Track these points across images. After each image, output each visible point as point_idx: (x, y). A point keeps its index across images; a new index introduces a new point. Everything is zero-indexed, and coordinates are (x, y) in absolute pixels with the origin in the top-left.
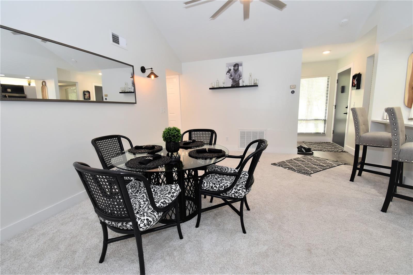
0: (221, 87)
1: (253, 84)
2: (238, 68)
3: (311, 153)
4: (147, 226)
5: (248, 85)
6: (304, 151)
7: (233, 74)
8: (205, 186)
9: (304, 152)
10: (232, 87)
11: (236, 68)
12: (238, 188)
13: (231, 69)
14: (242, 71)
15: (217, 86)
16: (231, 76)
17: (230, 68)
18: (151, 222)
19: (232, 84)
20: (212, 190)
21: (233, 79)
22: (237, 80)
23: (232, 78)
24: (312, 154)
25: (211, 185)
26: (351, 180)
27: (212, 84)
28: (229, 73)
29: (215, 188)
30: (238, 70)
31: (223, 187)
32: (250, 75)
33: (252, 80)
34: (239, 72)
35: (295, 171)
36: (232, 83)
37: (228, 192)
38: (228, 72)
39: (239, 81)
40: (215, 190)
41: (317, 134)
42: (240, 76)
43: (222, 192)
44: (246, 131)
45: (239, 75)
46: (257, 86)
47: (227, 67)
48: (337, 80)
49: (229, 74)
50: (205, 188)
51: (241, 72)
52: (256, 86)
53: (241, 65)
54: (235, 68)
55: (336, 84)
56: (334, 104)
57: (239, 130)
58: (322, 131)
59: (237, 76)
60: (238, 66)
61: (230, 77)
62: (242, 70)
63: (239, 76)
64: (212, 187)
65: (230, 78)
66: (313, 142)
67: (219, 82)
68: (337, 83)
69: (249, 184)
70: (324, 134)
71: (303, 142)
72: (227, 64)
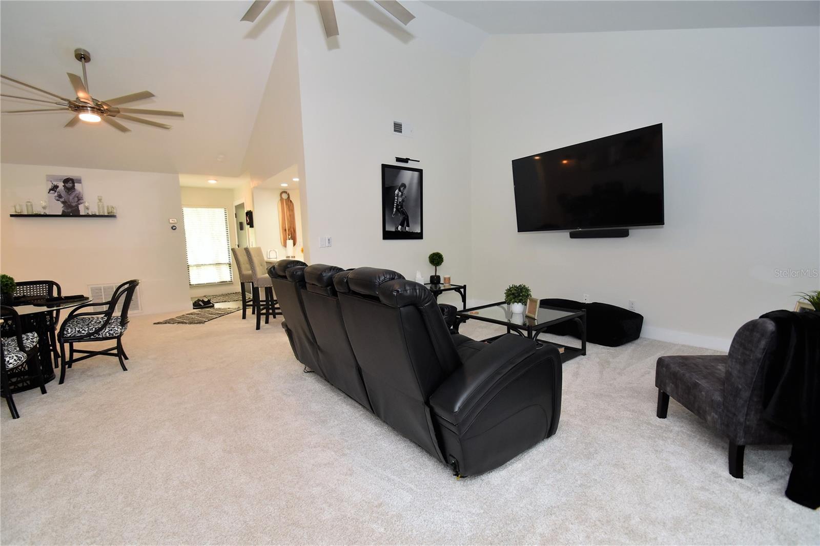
0: (39, 213)
1: (106, 214)
2: (74, 186)
3: (211, 305)
4: (18, 361)
5: (97, 214)
6: (203, 304)
7: (63, 193)
8: (69, 332)
9: (201, 306)
10: (64, 215)
11: (69, 185)
12: (113, 326)
13: (58, 186)
14: (81, 191)
15: (27, 211)
16: (60, 196)
17: (55, 183)
18: (21, 358)
19: (63, 211)
20: (79, 335)
21: (63, 202)
22: (74, 204)
23: (62, 200)
24: (213, 306)
25: (77, 329)
26: (243, 318)
27: (15, 207)
28: (55, 191)
29: (83, 332)
30: (74, 189)
31: (94, 329)
32: (100, 200)
33: (103, 207)
34: (76, 192)
35: (186, 323)
36: (63, 209)
37: (100, 333)
38: (51, 190)
39: (77, 206)
40: (84, 334)
41: (223, 283)
42: (79, 199)
43: (93, 334)
44: (102, 286)
45: (77, 197)
46: (114, 216)
47: (47, 180)
48: (236, 214)
49: (55, 193)
50: (69, 335)
51: (80, 193)
52: (111, 216)
53: (79, 181)
54: (67, 185)
55: (235, 219)
56: (237, 244)
57: (88, 285)
58: (228, 279)
59: (73, 198)
60: (73, 183)
61: (57, 198)
62: (82, 189)
63: (76, 199)
64: (79, 332)
65: (58, 200)
66: (217, 294)
67: (32, 205)
68: (236, 217)
69: (124, 321)
70: (230, 283)
71: (205, 296)
72: (47, 175)
